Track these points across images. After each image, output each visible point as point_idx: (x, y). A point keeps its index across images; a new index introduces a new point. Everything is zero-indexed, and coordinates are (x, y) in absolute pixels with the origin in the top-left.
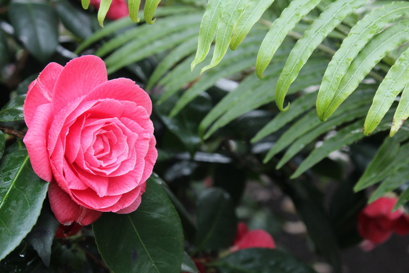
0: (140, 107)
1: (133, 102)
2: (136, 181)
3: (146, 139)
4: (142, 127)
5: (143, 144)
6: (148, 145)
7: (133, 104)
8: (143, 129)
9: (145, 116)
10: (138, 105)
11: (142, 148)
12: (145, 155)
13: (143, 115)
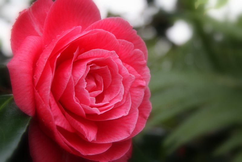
0: (138, 50)
1: (130, 43)
2: (128, 132)
3: (142, 87)
4: (139, 73)
5: (138, 92)
6: (143, 94)
7: (130, 45)
8: (139, 75)
9: (142, 62)
10: (135, 48)
11: (136, 97)
12: (138, 104)
13: (140, 60)
